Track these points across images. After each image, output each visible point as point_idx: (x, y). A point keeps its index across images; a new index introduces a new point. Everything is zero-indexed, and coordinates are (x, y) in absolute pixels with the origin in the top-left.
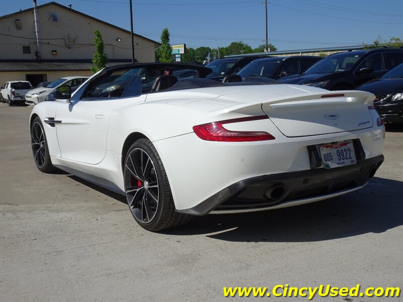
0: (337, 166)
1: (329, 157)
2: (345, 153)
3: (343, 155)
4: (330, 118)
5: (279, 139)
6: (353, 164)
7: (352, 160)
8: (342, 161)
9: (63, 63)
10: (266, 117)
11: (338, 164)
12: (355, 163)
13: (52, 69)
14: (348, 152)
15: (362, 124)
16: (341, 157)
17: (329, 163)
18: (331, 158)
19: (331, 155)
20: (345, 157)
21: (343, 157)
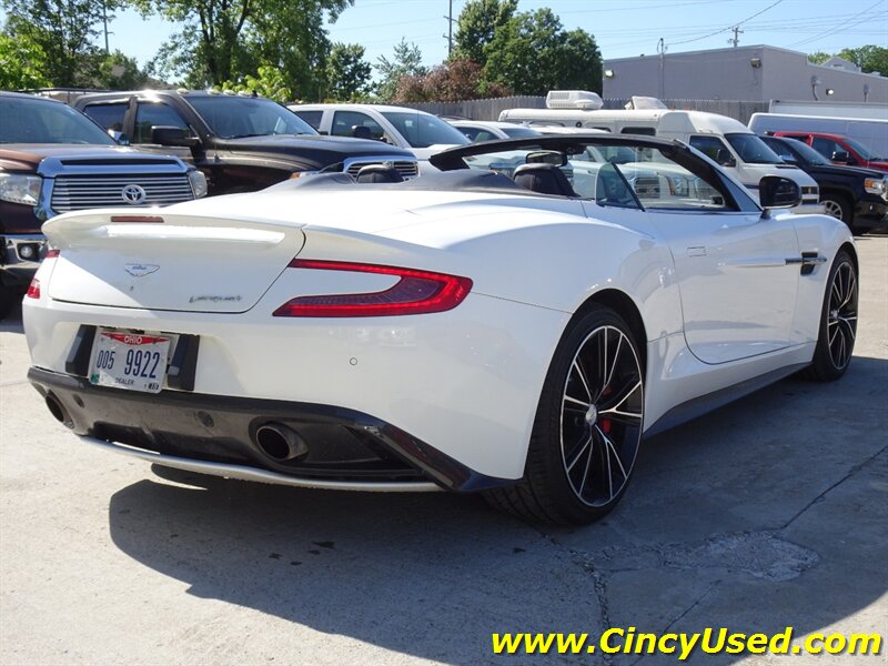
0: (112, 383)
1: (107, 360)
2: (144, 361)
3: (139, 365)
6: (151, 391)
7: (153, 381)
8: (131, 375)
11: (119, 380)
12: (157, 392)
14: (153, 362)
16: (134, 367)
17: (102, 372)
18: (110, 363)
19: (113, 356)
20: (141, 370)
21: (136, 368)
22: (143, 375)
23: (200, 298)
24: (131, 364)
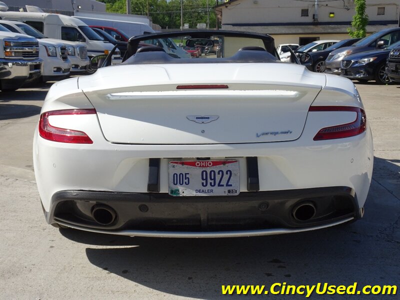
0: (195, 194)
1: (183, 179)
3: (214, 179)
4: (197, 120)
5: (98, 144)
6: (231, 194)
7: (230, 188)
8: (209, 187)
9: (339, 26)
10: (93, 111)
11: (198, 191)
12: (237, 194)
13: (326, 31)
14: (226, 176)
15: (267, 134)
16: (209, 181)
17: (181, 188)
18: (186, 181)
19: (187, 176)
20: (217, 182)
21: (213, 181)
22: (219, 185)
23: (263, 134)
24: (206, 179)
